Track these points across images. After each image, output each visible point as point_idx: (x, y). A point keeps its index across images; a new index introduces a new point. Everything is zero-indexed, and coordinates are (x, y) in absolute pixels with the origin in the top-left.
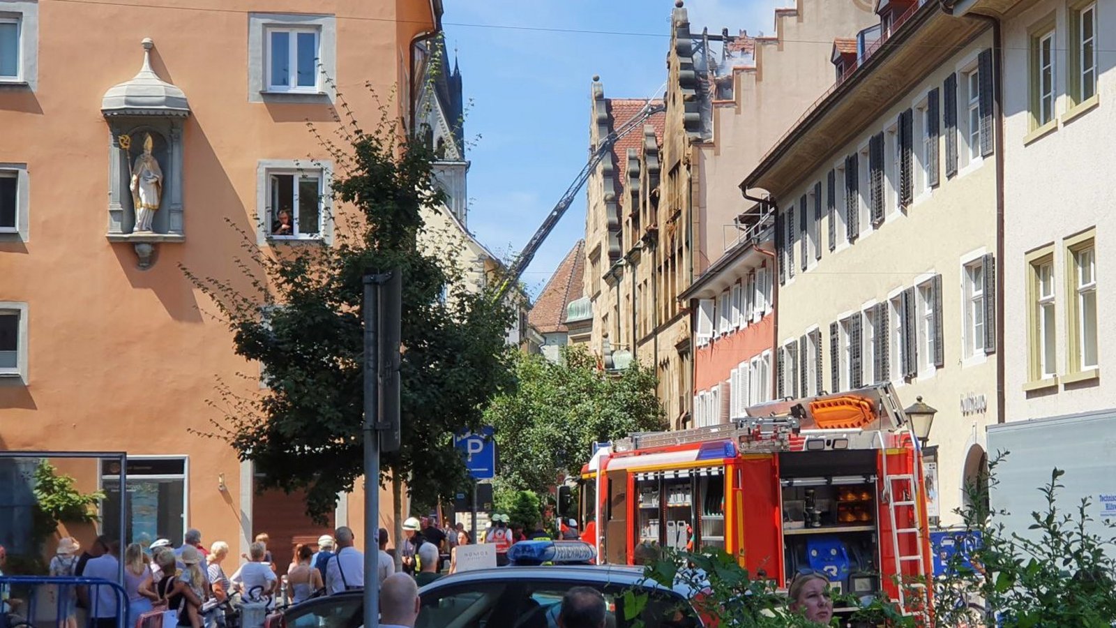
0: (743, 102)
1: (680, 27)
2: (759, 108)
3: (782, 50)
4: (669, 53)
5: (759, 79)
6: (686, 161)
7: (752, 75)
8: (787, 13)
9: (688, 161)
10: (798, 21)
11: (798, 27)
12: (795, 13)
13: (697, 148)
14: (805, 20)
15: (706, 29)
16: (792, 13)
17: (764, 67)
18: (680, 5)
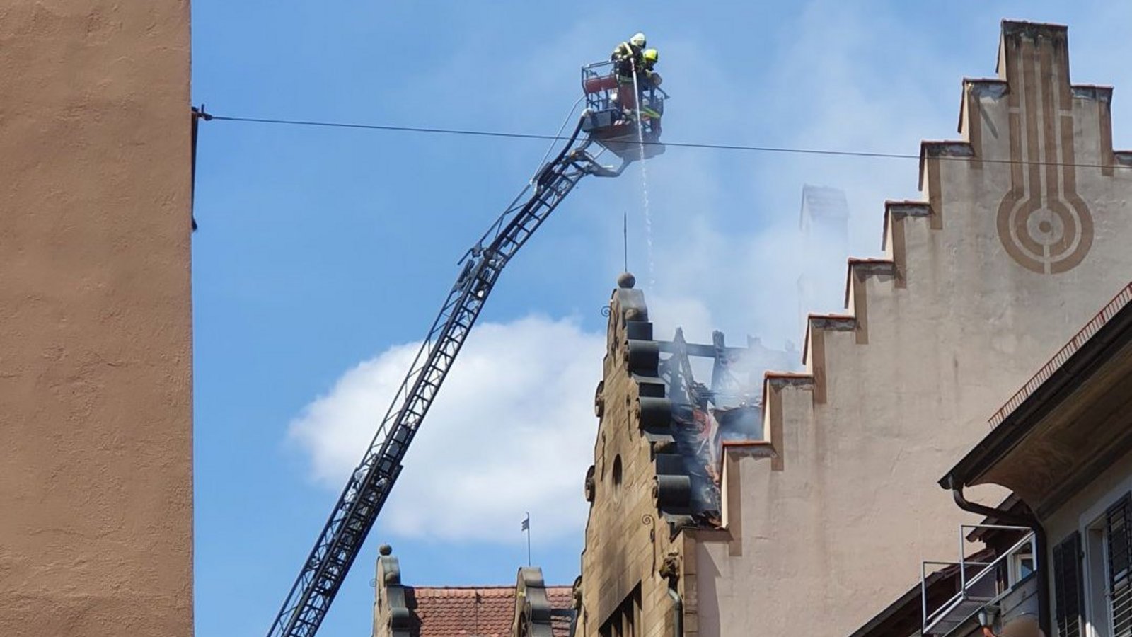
0: (787, 446)
1: (631, 319)
2: (820, 459)
3: (866, 342)
4: (602, 383)
5: (819, 399)
6: (667, 568)
7: (806, 392)
8: (874, 268)
9: (673, 568)
10: (897, 286)
11: (896, 299)
12: (889, 267)
13: (693, 541)
14: (911, 285)
15: (680, 332)
16: (883, 267)
17: (829, 376)
18: (628, 282)
